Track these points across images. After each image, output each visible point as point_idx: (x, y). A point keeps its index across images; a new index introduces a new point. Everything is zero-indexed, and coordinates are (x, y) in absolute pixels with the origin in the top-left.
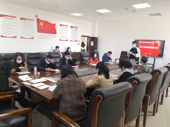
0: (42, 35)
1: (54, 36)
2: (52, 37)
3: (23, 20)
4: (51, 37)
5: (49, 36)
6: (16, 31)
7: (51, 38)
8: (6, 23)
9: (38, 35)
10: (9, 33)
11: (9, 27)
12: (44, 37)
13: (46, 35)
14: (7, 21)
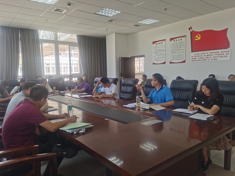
0: (198, 55)
1: (223, 53)
2: (219, 56)
3: (173, 41)
4: (216, 56)
5: (213, 54)
6: (165, 56)
7: (217, 58)
8: (157, 49)
9: (192, 57)
10: (159, 59)
11: (159, 53)
12: (202, 57)
13: (207, 54)
14: (158, 47)
